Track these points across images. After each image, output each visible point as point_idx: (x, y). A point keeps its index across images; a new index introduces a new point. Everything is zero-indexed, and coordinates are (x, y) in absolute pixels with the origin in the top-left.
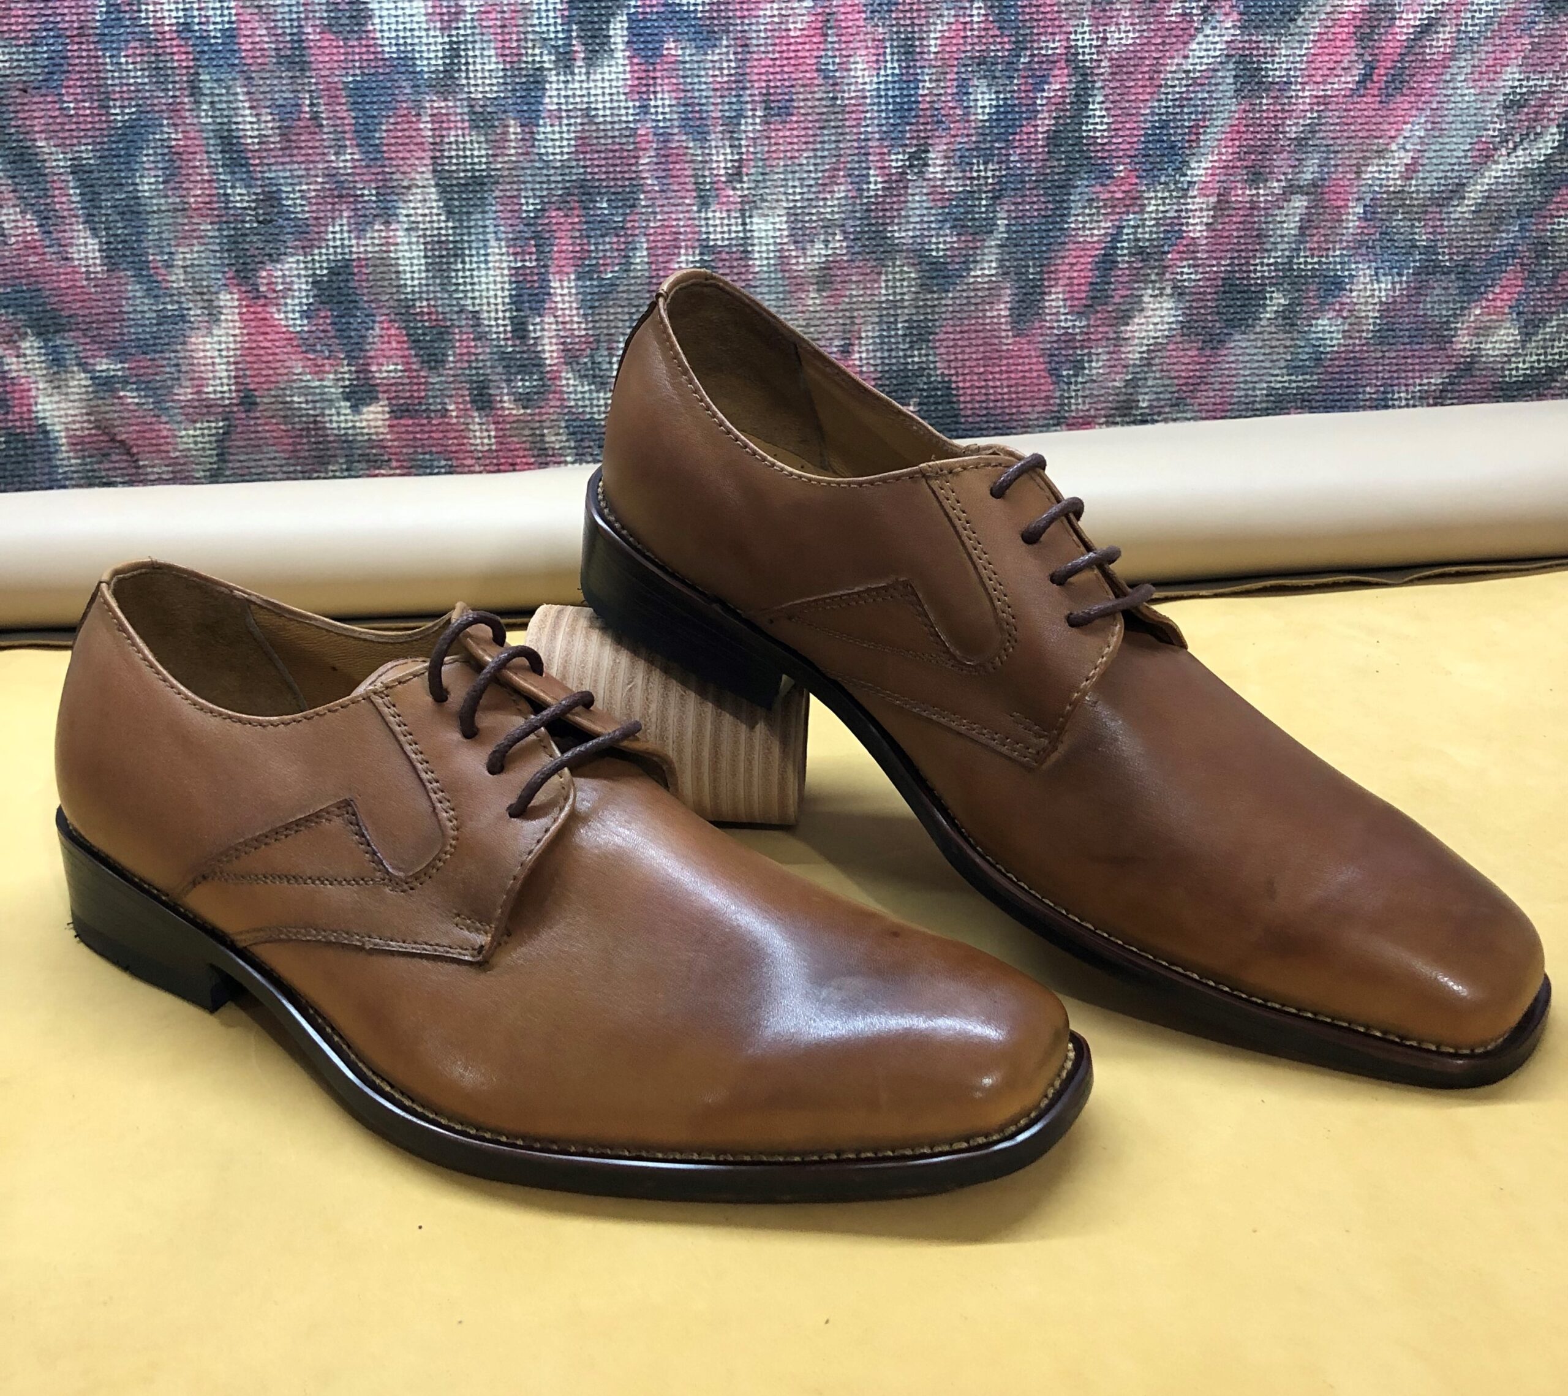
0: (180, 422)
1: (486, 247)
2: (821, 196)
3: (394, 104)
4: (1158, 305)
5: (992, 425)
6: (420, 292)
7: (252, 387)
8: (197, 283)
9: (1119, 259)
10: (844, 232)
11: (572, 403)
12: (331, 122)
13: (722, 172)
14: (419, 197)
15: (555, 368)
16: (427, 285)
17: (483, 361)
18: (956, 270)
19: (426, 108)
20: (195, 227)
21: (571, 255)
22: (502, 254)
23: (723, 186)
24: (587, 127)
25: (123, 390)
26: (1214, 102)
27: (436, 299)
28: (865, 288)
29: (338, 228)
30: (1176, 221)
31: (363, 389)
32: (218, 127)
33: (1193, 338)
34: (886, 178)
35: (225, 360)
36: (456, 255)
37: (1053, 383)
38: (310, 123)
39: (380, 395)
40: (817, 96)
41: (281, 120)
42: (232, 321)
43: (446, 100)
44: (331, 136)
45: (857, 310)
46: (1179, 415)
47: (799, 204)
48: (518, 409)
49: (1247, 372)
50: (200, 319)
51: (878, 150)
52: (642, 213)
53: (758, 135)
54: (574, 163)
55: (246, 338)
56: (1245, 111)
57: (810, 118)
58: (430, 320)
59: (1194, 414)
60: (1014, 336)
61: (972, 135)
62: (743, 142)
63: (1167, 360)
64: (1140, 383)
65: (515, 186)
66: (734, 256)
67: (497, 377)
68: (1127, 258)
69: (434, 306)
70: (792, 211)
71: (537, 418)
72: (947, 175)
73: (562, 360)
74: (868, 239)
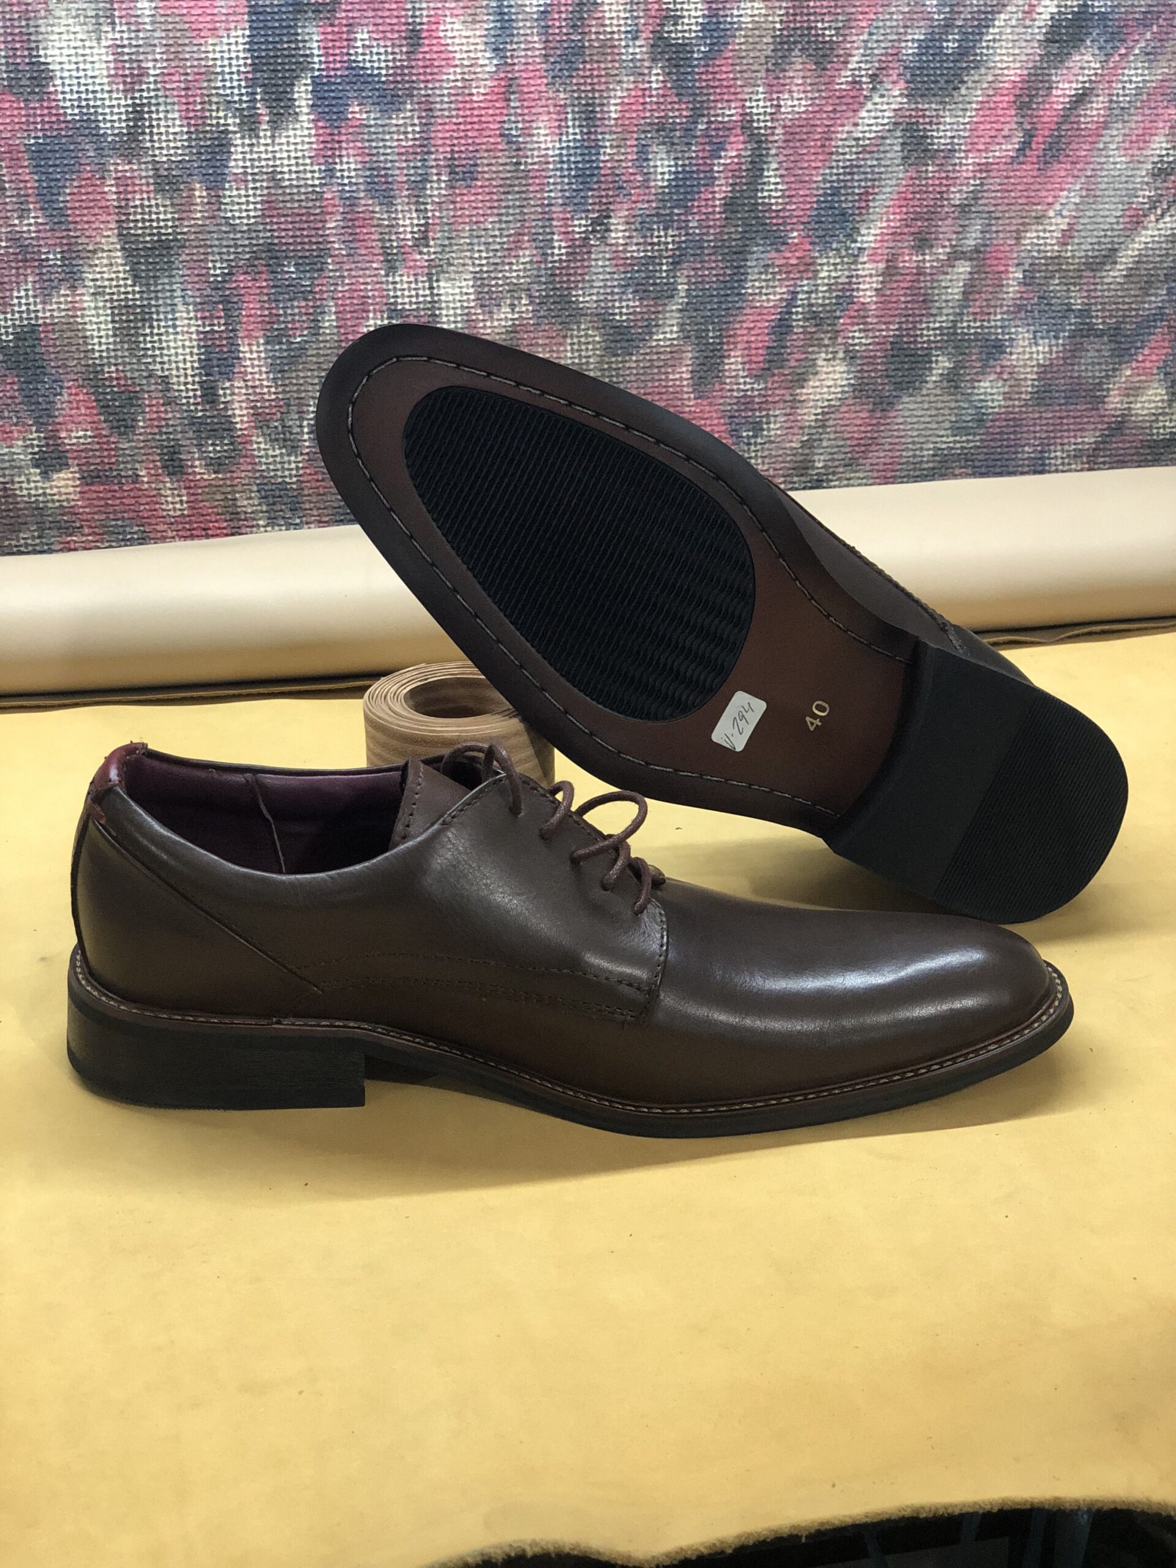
1: (173, 311)
2: (507, 260)
3: (76, 167)
4: (831, 369)
6: (108, 358)
9: (794, 324)
10: (530, 296)
11: (264, 467)
12: (13, 186)
13: (409, 236)
14: (105, 261)
15: (246, 432)
16: (114, 350)
17: (173, 426)
18: (639, 333)
19: (109, 171)
21: (260, 319)
22: (190, 319)
23: (410, 250)
24: (273, 191)
26: (883, 169)
27: (124, 364)
29: (23, 293)
30: (847, 287)
31: (53, 455)
33: (864, 400)
34: (570, 243)
36: (143, 320)
39: (70, 462)
40: (500, 161)
43: (130, 163)
44: (14, 199)
47: (485, 269)
48: (209, 473)
49: (915, 434)
51: (561, 216)
52: (330, 277)
53: (443, 199)
54: (261, 227)
56: (912, 178)
57: (494, 183)
58: (119, 385)
59: (865, 474)
60: (695, 398)
61: (652, 201)
62: (429, 207)
63: (840, 422)
64: (815, 444)
65: (202, 250)
67: (188, 442)
68: (801, 323)
69: (123, 371)
70: (478, 275)
71: (228, 483)
72: (628, 241)
73: (253, 424)
74: (554, 303)
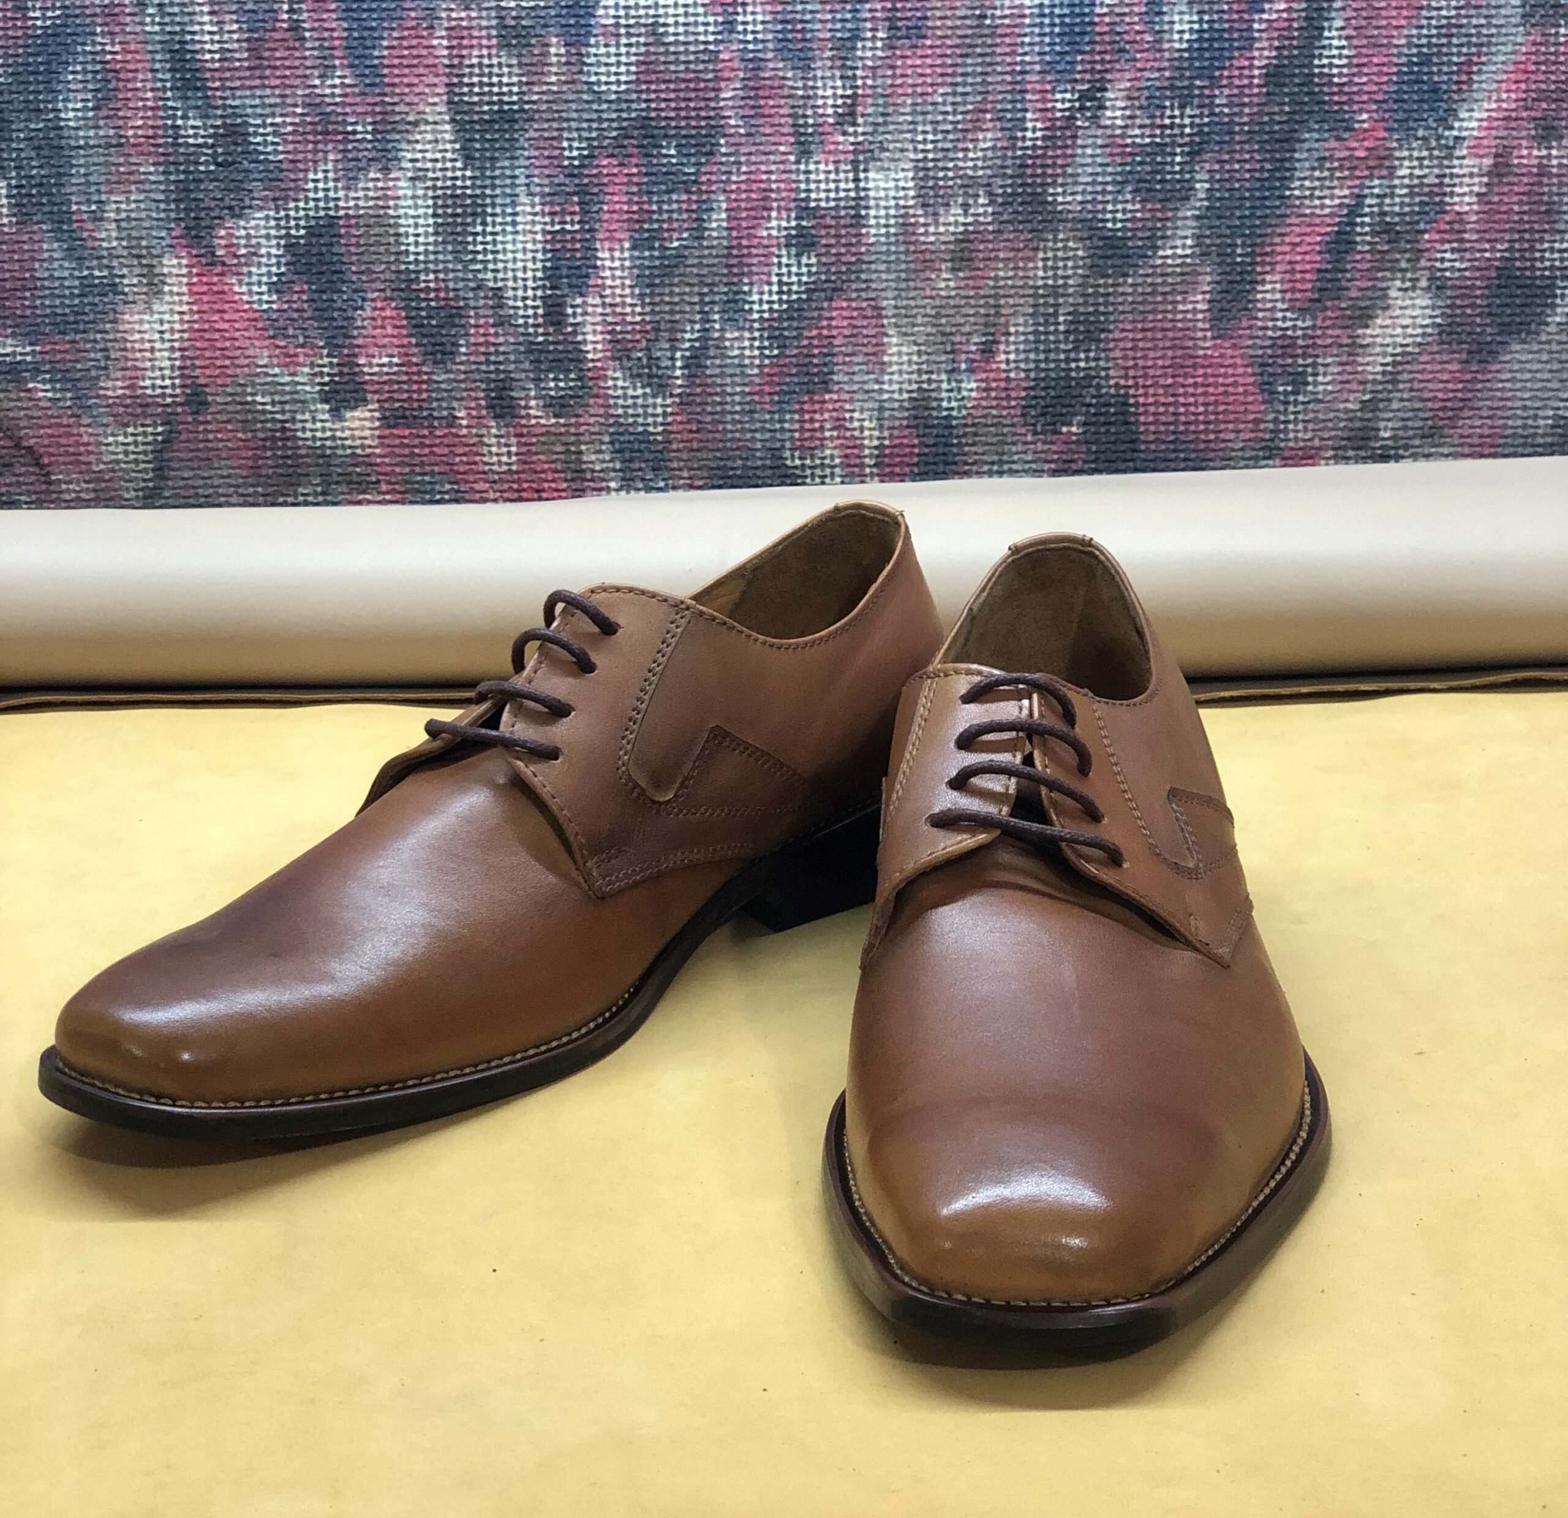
0: (107, 425)
1: (514, 204)
2: (961, 145)
3: (399, 13)
4: (1408, 302)
5: (1182, 455)
6: (425, 262)
7: (202, 381)
8: (134, 243)
9: (1358, 239)
10: (990, 194)
11: (620, 411)
12: (316, 35)
13: (830, 111)
14: (429, 137)
15: (599, 364)
16: (435, 253)
17: (504, 353)
18: (1139, 247)
19: (441, 19)
20: (134, 168)
21: (626, 217)
22: (535, 214)
23: (829, 129)
24: (652, 49)
25: (33, 380)
26: (1494, 31)
27: (446, 271)
28: (1016, 268)
29: (320, 175)
30: (1436, 189)
31: (347, 387)
32: (167, 37)
33: (1454, 347)
34: (1048, 124)
35: (167, 345)
36: (474, 214)
37: (1264, 402)
38: (288, 35)
39: (369, 396)
40: (959, 13)
41: (250, 30)
42: (178, 294)
43: (467, 8)
44: (316, 53)
45: (1004, 296)
46: (1433, 450)
47: (931, 156)
48: (548, 417)
49: (1527, 395)
50: (135, 289)
51: (1038, 87)
52: (721, 163)
53: (879, 63)
54: (634, 96)
55: (196, 317)
56: (1534, 44)
57: (949, 42)
58: (437, 298)
59: (1452, 450)
60: (1213, 338)
61: (1164, 69)
62: (859, 73)
63: (1419, 376)
64: (1381, 405)
65: (555, 125)
66: (843, 222)
67: (523, 375)
68: (1368, 238)
69: (444, 280)
70: (921, 165)
71: (573, 430)
72: (1129, 122)
73: (609, 354)
74: (1021, 204)
